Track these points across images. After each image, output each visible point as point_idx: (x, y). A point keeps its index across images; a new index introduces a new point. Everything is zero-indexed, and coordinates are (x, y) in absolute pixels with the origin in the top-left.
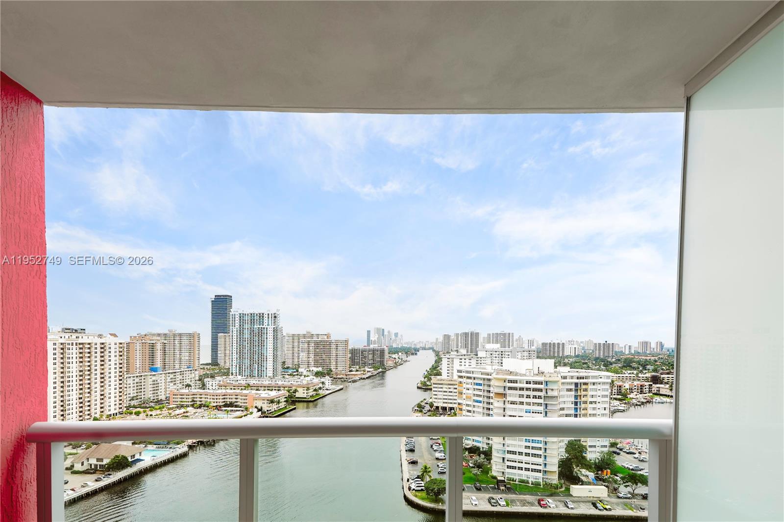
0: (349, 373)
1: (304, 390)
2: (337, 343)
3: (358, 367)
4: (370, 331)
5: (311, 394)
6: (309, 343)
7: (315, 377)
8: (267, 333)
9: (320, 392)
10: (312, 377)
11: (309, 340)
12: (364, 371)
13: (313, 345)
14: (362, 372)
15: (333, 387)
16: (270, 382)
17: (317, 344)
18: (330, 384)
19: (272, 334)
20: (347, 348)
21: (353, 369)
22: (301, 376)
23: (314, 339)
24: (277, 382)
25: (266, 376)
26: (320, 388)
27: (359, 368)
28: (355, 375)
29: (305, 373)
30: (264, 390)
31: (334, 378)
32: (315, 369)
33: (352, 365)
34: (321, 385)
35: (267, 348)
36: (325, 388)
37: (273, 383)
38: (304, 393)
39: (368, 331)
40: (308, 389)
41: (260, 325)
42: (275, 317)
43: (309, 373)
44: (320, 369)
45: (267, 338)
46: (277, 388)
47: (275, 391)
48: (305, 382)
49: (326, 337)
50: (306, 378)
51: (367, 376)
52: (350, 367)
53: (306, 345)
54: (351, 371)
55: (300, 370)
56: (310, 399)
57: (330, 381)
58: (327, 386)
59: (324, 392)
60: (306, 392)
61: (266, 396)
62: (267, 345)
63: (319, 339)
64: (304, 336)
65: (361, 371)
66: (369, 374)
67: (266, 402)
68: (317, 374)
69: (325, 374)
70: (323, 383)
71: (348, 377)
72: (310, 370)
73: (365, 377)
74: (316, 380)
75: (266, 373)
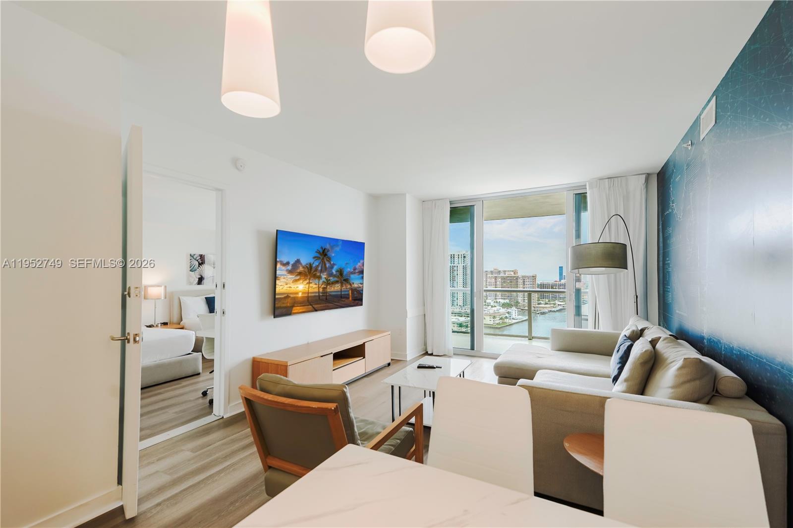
0: (537, 306)
1: (490, 318)
2: (524, 278)
3: (547, 300)
4: (562, 267)
5: (497, 322)
6: (496, 278)
7: (502, 308)
8: (457, 270)
9: (507, 321)
10: (498, 307)
11: (496, 275)
12: (555, 304)
13: (500, 280)
14: (552, 305)
15: (520, 317)
16: (460, 310)
17: (503, 278)
18: (516, 314)
19: (462, 271)
20: (535, 283)
21: (542, 302)
22: (488, 306)
23: (501, 275)
24: (466, 310)
25: (457, 305)
26: (506, 318)
27: (549, 301)
28: (544, 308)
29: (492, 304)
30: (455, 316)
31: (522, 309)
32: (502, 301)
33: (541, 298)
34: (507, 315)
35: (457, 282)
36: (511, 318)
37: (463, 311)
38: (490, 320)
39: (560, 267)
40: (494, 317)
41: (451, 264)
42: (464, 257)
43: (496, 304)
44: (508, 301)
45: (457, 274)
46: (466, 315)
47: (465, 318)
48: (491, 312)
49: (512, 273)
50: (493, 308)
51: (558, 309)
52: (539, 300)
53: (493, 280)
54: (538, 304)
55: (488, 301)
56: (496, 326)
57: (516, 312)
58: (514, 316)
59: (510, 321)
60: (492, 319)
61: (456, 321)
62: (457, 280)
63: (506, 275)
64: (492, 272)
65: (550, 304)
66: (560, 307)
67: (456, 325)
68: (504, 305)
69: (512, 306)
70: (508, 313)
71: (536, 309)
72: (497, 302)
73: (556, 310)
74: (502, 310)
75: (457, 302)
